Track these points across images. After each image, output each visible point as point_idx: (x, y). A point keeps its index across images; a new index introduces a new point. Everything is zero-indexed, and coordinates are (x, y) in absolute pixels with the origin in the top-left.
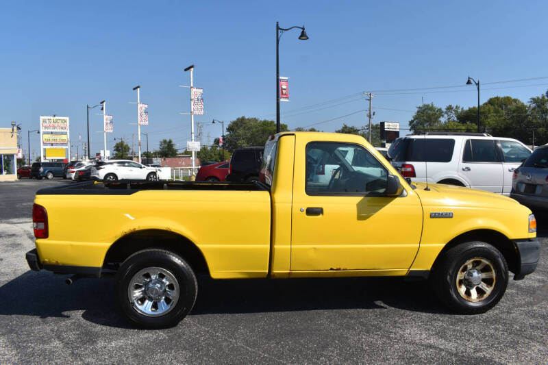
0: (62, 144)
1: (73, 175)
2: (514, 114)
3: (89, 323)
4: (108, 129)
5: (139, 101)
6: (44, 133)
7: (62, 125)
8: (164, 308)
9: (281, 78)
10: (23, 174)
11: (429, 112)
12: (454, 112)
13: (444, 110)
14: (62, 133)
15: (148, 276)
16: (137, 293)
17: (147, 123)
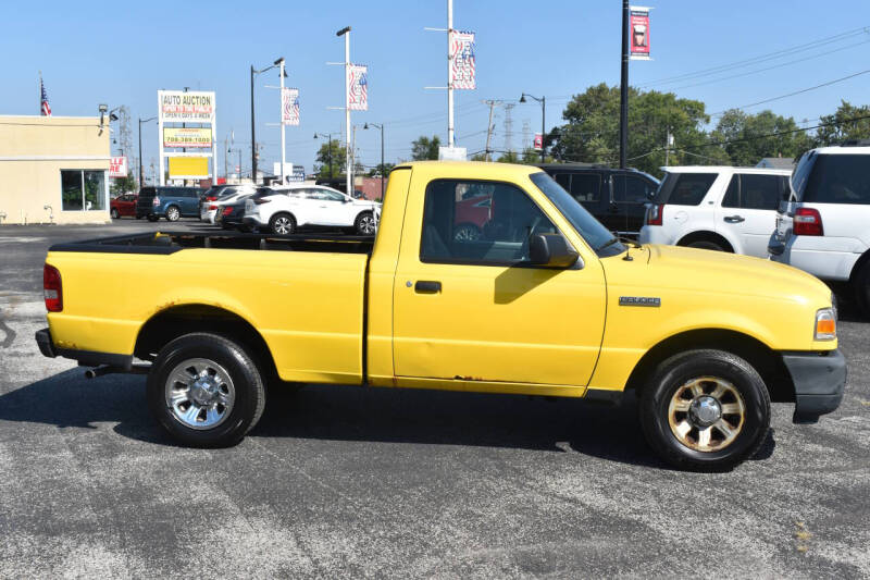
0: (201, 149)
1: (213, 214)
3: (118, 436)
4: (291, 118)
5: (348, 61)
6: (167, 126)
7: (201, 109)
8: (214, 418)
9: (632, 8)
10: (121, 209)
14: (201, 126)
15: (193, 371)
16: (181, 395)
17: (365, 106)
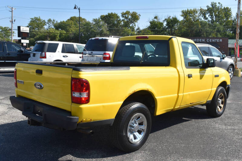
2: (85, 27)
11: (38, 22)
12: (52, 23)
13: (46, 21)
